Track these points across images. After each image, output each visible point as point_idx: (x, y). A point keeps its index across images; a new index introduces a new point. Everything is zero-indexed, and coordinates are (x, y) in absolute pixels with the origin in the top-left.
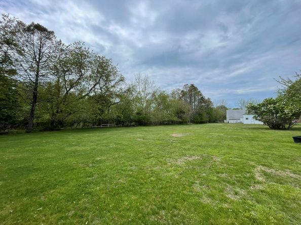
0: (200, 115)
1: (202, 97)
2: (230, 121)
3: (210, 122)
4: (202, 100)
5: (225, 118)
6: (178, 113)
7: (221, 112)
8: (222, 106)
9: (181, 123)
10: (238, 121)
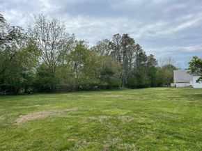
0: (138, 76)
1: (141, 54)
2: (178, 85)
3: (152, 85)
4: (141, 56)
5: (172, 80)
6: (103, 74)
7: (168, 72)
8: (169, 65)
9: (108, 88)
10: (188, 84)
